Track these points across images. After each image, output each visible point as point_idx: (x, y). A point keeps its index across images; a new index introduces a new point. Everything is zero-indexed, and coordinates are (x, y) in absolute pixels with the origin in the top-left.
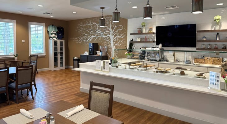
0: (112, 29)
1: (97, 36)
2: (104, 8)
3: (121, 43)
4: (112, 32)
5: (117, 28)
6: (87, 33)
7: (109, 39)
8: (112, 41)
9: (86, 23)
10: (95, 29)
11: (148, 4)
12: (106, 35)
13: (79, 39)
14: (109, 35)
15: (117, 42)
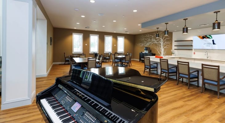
0: (162, 39)
1: (152, 42)
2: (159, 28)
3: (168, 46)
4: (162, 40)
5: (165, 38)
6: (146, 41)
7: (160, 44)
8: (162, 45)
9: (146, 35)
10: (151, 39)
11: (185, 26)
12: (158, 42)
13: (141, 44)
14: (160, 42)
15: (165, 46)
